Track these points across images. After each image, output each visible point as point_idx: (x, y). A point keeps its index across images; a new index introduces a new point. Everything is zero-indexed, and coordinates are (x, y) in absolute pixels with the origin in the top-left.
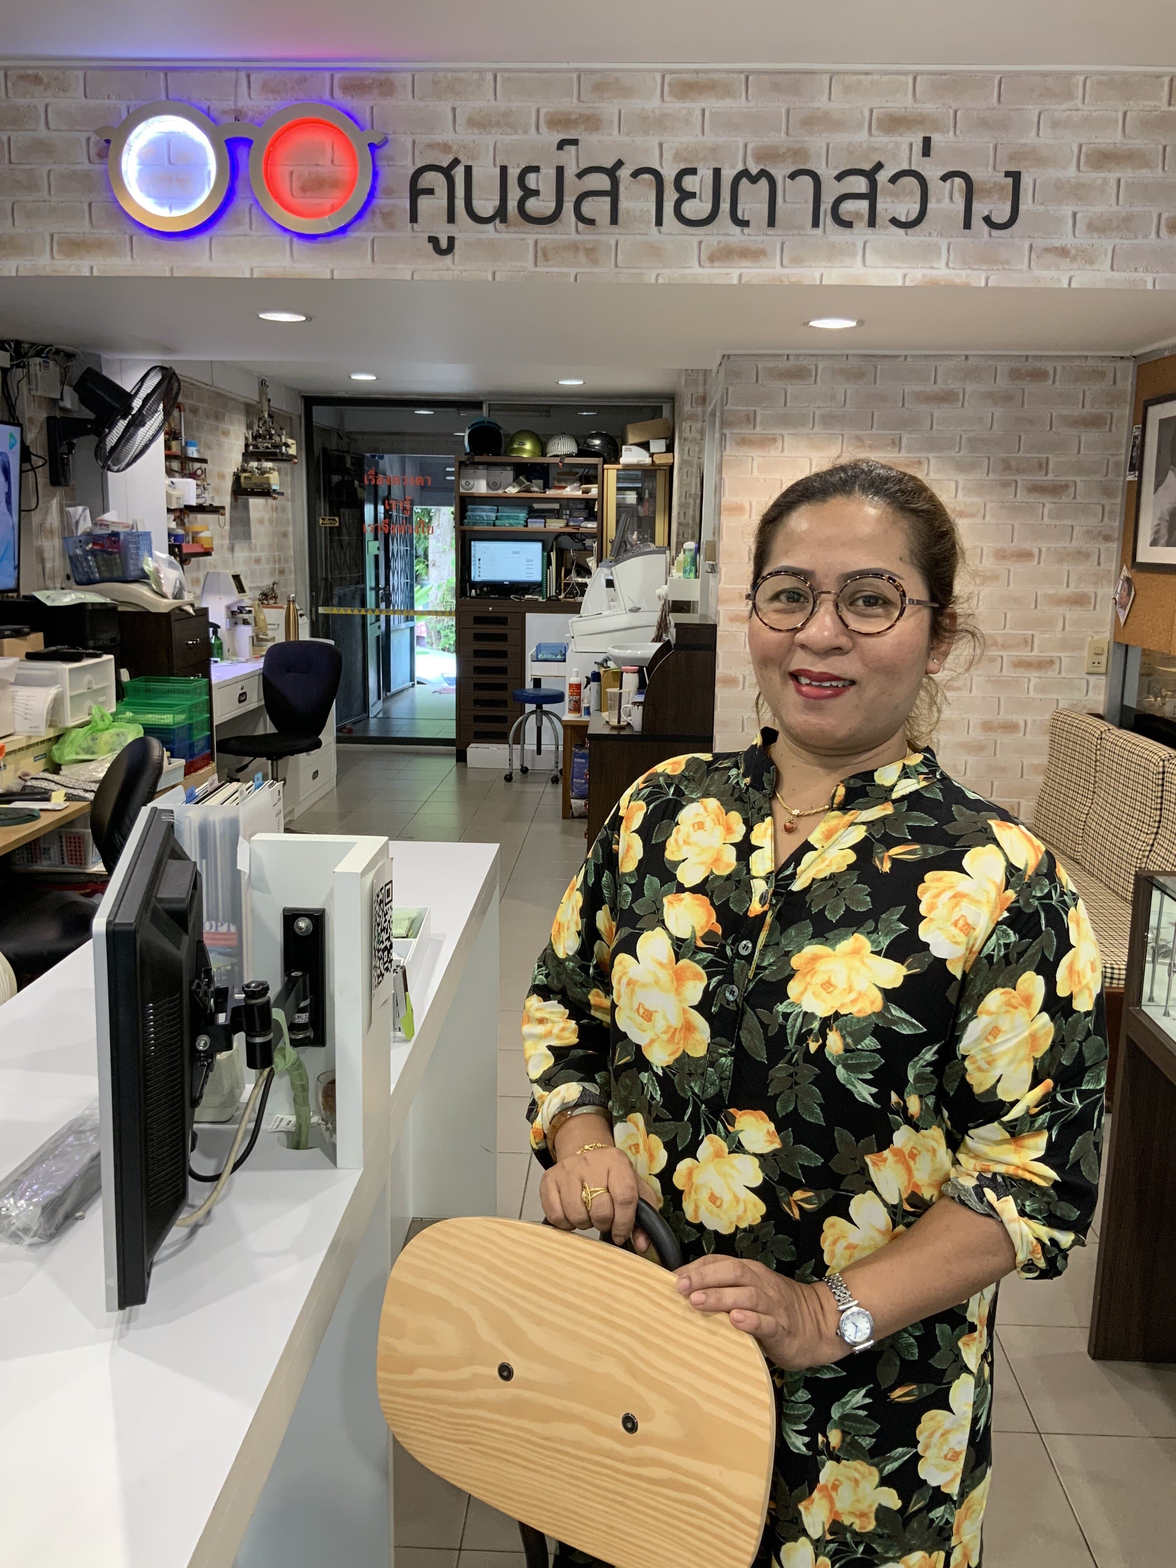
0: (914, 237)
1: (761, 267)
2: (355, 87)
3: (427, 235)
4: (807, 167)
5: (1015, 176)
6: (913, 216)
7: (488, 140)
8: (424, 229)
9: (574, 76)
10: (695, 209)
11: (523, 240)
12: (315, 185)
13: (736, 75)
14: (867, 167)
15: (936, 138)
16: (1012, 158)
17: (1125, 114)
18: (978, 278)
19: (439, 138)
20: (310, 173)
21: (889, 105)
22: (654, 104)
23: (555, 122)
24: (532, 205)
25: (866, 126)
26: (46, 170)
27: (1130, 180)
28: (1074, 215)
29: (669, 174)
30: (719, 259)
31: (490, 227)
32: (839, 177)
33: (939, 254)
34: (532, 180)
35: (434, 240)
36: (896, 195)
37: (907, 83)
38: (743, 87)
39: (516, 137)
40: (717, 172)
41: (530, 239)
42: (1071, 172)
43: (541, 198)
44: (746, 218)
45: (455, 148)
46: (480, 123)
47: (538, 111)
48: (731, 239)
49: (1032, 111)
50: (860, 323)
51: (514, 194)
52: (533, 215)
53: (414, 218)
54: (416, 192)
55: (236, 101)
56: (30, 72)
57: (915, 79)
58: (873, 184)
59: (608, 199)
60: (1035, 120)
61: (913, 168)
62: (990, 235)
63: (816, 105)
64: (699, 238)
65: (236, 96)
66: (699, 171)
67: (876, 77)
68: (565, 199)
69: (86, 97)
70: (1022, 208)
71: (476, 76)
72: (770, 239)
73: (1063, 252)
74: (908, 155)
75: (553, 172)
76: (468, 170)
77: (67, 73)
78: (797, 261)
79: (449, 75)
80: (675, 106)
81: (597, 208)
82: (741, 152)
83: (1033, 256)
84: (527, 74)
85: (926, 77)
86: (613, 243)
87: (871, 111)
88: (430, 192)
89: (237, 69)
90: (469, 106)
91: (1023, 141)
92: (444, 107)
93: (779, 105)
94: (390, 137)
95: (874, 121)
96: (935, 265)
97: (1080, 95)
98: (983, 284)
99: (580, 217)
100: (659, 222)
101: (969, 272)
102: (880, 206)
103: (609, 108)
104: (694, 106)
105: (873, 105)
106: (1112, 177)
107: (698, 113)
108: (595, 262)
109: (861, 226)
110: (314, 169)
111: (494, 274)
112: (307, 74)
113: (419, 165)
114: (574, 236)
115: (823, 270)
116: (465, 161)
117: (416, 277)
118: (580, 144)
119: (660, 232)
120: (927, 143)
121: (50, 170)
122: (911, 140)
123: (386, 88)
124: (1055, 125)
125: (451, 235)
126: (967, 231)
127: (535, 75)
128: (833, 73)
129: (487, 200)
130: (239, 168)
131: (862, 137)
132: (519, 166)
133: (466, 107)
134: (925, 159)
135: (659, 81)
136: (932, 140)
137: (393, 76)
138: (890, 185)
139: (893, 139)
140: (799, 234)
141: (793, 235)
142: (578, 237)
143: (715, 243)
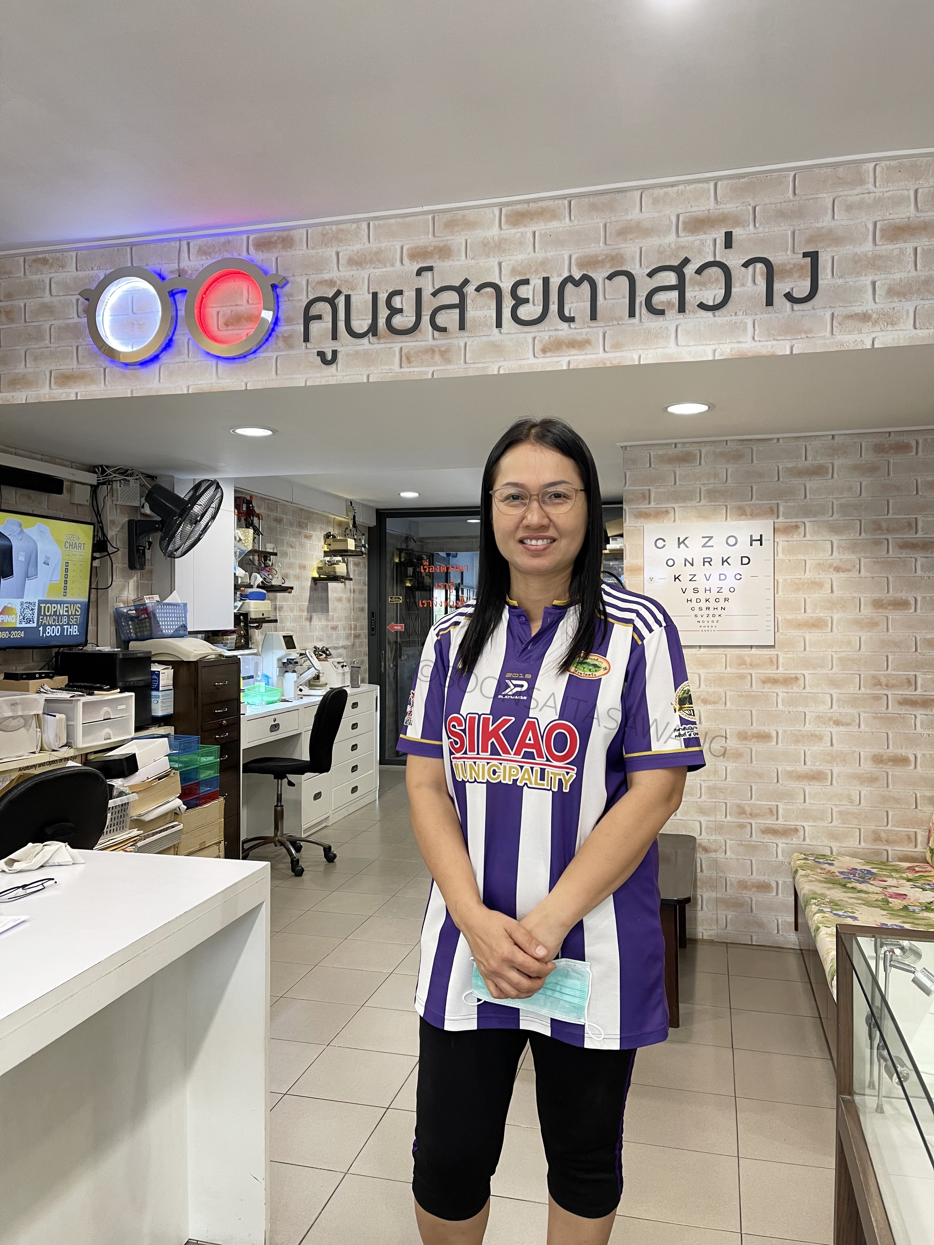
0: (721, 317)
1: (586, 354)
2: (264, 244)
3: (316, 351)
4: (624, 269)
5: (814, 256)
6: (719, 300)
7: (363, 274)
8: (314, 347)
9: (430, 217)
11: (391, 348)
12: (236, 320)
13: (560, 202)
14: (676, 263)
15: (737, 232)
16: (810, 240)
17: (916, 191)
18: (782, 348)
19: (326, 276)
20: (231, 311)
21: (693, 209)
22: (493, 232)
23: (414, 255)
24: (398, 321)
25: (674, 229)
26: (48, 326)
27: (926, 248)
28: (874, 284)
29: (506, 286)
30: (550, 350)
31: (365, 340)
32: (651, 275)
33: (745, 330)
34: (397, 302)
35: (321, 354)
36: (703, 285)
37: (709, 190)
38: (567, 211)
39: (385, 269)
40: (546, 281)
41: (396, 347)
42: (867, 247)
43: (404, 314)
44: (572, 315)
45: (338, 282)
46: (356, 262)
47: (402, 248)
48: (560, 333)
49: (826, 198)
50: (711, 407)
51: (384, 313)
52: (399, 328)
53: (306, 339)
54: (308, 319)
55: (179, 263)
56: (40, 256)
57: (716, 185)
58: (681, 277)
59: (457, 310)
60: (830, 206)
61: (717, 260)
62: (793, 310)
63: (629, 217)
64: (533, 335)
65: (179, 259)
66: (531, 282)
67: (681, 187)
68: (423, 313)
69: (77, 270)
70: (822, 283)
71: (354, 226)
72: (595, 331)
73: (865, 317)
74: (712, 249)
75: (413, 294)
76: (348, 298)
77: (65, 254)
78: (617, 346)
79: (334, 227)
80: (511, 232)
81: (448, 318)
82: (567, 262)
83: (835, 323)
84: (393, 221)
85: (725, 182)
86: (462, 345)
87: (678, 216)
88: (319, 317)
89: (180, 239)
90: (347, 250)
91: (820, 225)
92: (330, 252)
93: (598, 221)
94: (290, 279)
95: (680, 224)
96: (742, 340)
97: (871, 180)
98: (788, 352)
99: (435, 326)
100: (499, 325)
101: (774, 342)
102: (689, 295)
104: (527, 230)
105: (680, 211)
106: (909, 247)
107: (530, 235)
108: (448, 361)
109: (672, 314)
110: (234, 308)
111: (368, 376)
112: (230, 238)
113: (311, 297)
114: (431, 342)
115: (640, 352)
116: (345, 292)
117: (308, 384)
118: (435, 270)
119: (501, 333)
120: (729, 237)
121: (51, 325)
122: (715, 236)
123: (287, 242)
124: (849, 208)
125: (334, 349)
126: (770, 308)
127: (399, 220)
128: (644, 188)
129: (363, 319)
130: (178, 312)
131: (671, 238)
132: (387, 292)
133: (346, 251)
134: (728, 250)
135: (497, 212)
136: (733, 234)
137: (292, 232)
138: (698, 276)
139: (698, 237)
140: (618, 324)
141: (613, 325)
142: (435, 343)
143: (547, 338)
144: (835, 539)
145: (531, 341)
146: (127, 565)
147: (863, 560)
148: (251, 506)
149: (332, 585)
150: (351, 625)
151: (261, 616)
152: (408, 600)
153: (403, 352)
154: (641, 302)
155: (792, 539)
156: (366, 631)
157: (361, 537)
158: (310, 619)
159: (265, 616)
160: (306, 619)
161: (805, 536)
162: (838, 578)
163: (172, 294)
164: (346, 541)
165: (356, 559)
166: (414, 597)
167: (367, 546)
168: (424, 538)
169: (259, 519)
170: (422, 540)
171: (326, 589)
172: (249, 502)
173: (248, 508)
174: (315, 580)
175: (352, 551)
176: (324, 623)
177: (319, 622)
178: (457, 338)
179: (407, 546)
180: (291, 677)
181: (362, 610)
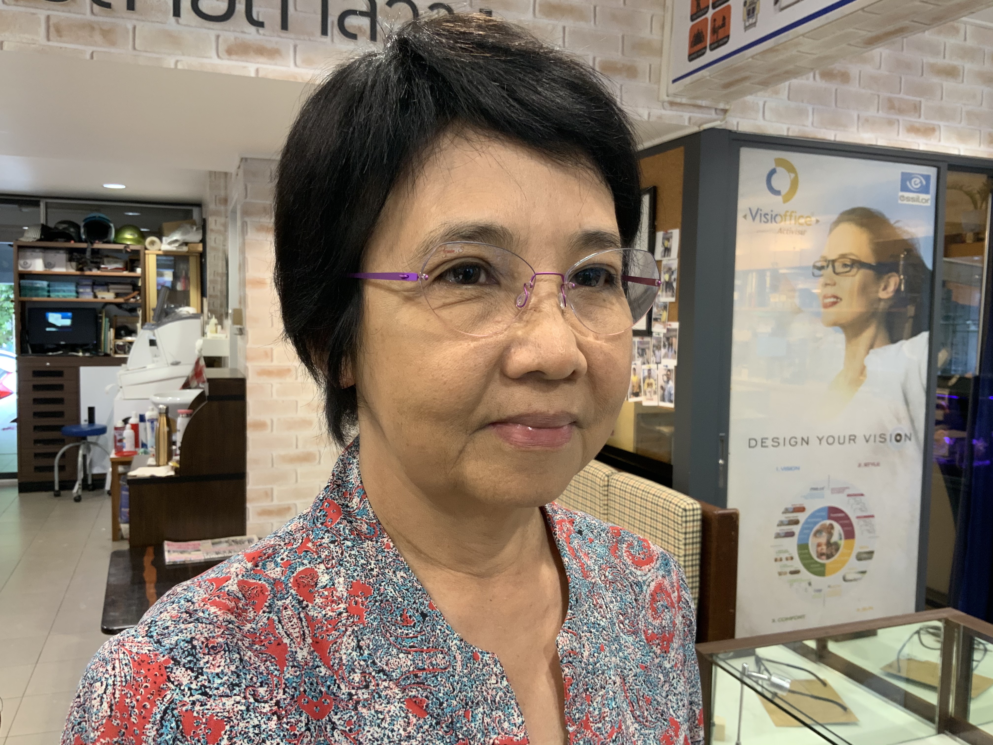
1: (276, 64)
10: (211, 5)
11: (34, 14)
41: (43, 14)
42: (529, 16)
44: (261, 20)
48: (247, 37)
64: (217, 32)
72: (284, 41)
78: (309, 62)
86: (130, 27)
100: (176, 13)
102: (378, 25)
108: (112, 43)
109: (363, 38)
114: (88, 17)
140: (310, 40)
141: (304, 40)
142: (93, 18)
143: (232, 39)
145: (213, 38)
153: (50, 21)
154: (333, 22)
178: (123, 18)
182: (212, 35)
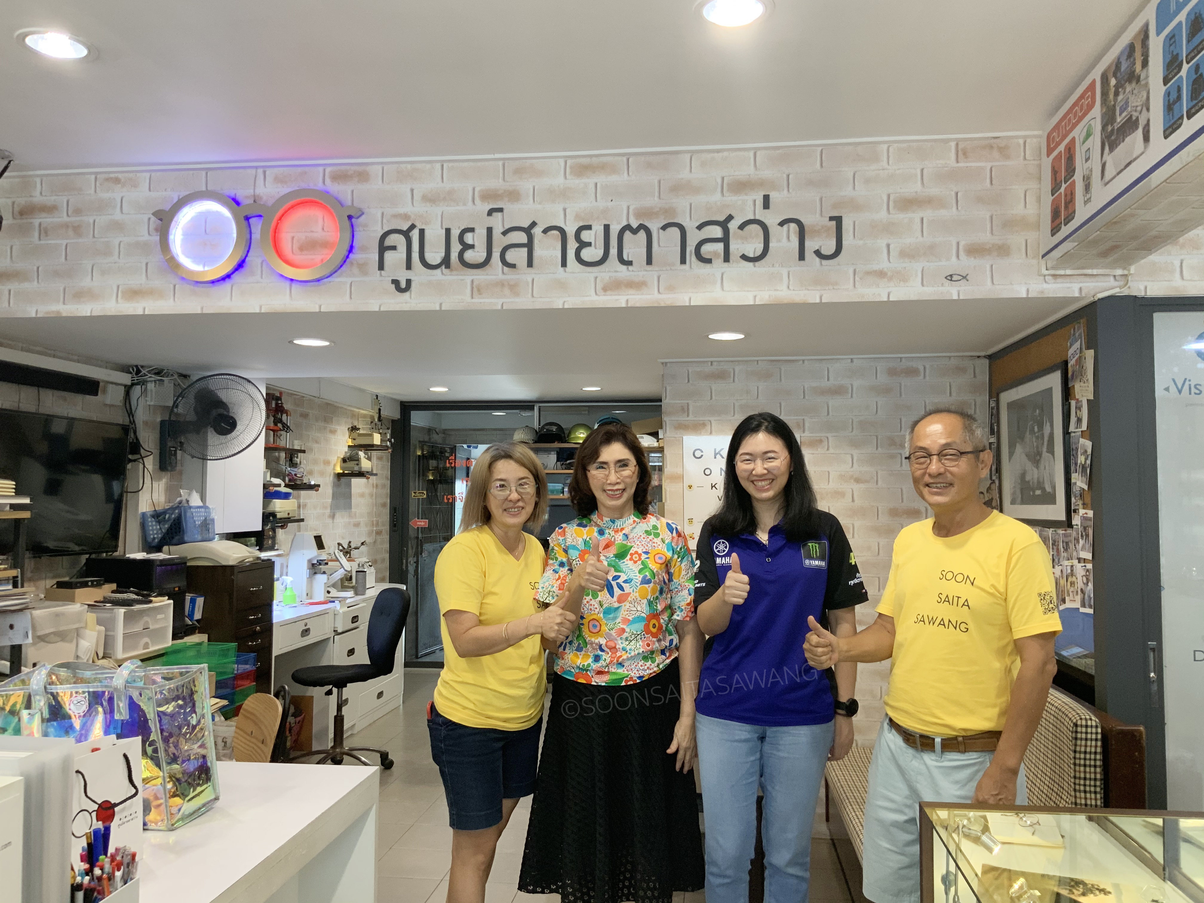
0: (760, 268)
1: (643, 294)
2: (341, 177)
3: (390, 279)
4: (676, 221)
5: (838, 220)
6: (759, 252)
7: (437, 210)
8: (389, 274)
9: (501, 163)
10: (590, 254)
11: (463, 280)
12: (310, 245)
13: (620, 158)
14: (722, 218)
15: (774, 196)
16: (835, 206)
17: (922, 170)
18: (813, 296)
19: (402, 210)
20: (306, 237)
21: (736, 173)
22: (558, 181)
23: (486, 196)
24: (469, 255)
25: (719, 189)
26: (117, 243)
27: (931, 218)
28: (888, 246)
29: (571, 230)
30: (611, 289)
31: (438, 271)
32: (700, 227)
33: (782, 280)
34: (469, 238)
35: (396, 282)
36: (744, 238)
37: (749, 158)
38: (626, 167)
39: (457, 208)
40: (607, 228)
41: (468, 279)
42: (882, 215)
43: (476, 249)
44: (630, 259)
45: (413, 216)
46: (430, 199)
47: (474, 189)
48: (619, 274)
49: (848, 172)
50: (747, 335)
51: (456, 248)
52: (470, 262)
53: (381, 267)
54: (383, 249)
55: (254, 189)
56: (113, 176)
57: (755, 154)
58: (726, 231)
59: (526, 249)
60: (851, 178)
61: (757, 218)
62: (821, 264)
63: (681, 176)
64: (595, 275)
65: (255, 186)
66: (593, 227)
67: (726, 154)
68: (494, 250)
69: (150, 190)
70: (845, 243)
71: (428, 166)
72: (650, 274)
73: (881, 274)
74: (753, 208)
75: (485, 232)
76: (422, 232)
77: (138, 175)
78: (671, 288)
79: (409, 166)
80: (575, 182)
81: (518, 256)
82: (625, 212)
83: (857, 278)
84: (465, 164)
85: (763, 153)
86: (530, 280)
87: (723, 178)
88: (394, 248)
89: (256, 168)
90: (423, 187)
91: (843, 194)
92: (405, 188)
93: (653, 178)
94: (365, 211)
95: (725, 186)
96: (779, 288)
97: (885, 159)
98: (818, 301)
99: (504, 262)
100: (564, 264)
101: (806, 292)
102: (733, 247)
103: (526, 185)
104: (589, 181)
105: (725, 174)
106: (916, 216)
107: (592, 186)
108: (517, 294)
109: (718, 262)
110: (309, 234)
111: (441, 304)
112: (307, 169)
113: (386, 229)
114: (501, 276)
115: (691, 294)
116: (419, 226)
117: (382, 309)
118: (505, 211)
119: (565, 271)
120: (766, 199)
121: (121, 242)
122: (754, 197)
123: (363, 176)
124: (868, 181)
125: (408, 278)
126: (802, 262)
127: (472, 164)
128: (693, 152)
129: (435, 252)
130: (253, 235)
131: (716, 197)
132: (459, 228)
133: (421, 188)
134: (766, 211)
135: (563, 164)
136: (771, 197)
137: (368, 168)
138: (740, 231)
139: (740, 198)
140: (671, 269)
141: (667, 270)
142: (504, 277)
143: (607, 278)
144: (856, 453)
145: (593, 280)
146: (158, 467)
147: (880, 473)
148: (280, 402)
149: (355, 481)
150: (373, 521)
151: (286, 516)
152: (430, 494)
153: (475, 284)
154: (691, 252)
155: (817, 452)
156: (388, 527)
157: (386, 431)
158: (333, 516)
159: (290, 516)
160: (330, 516)
161: (828, 449)
162: (857, 488)
163: (247, 218)
164: (371, 435)
165: (379, 453)
166: (436, 490)
167: (393, 440)
168: (446, 430)
169: (287, 416)
170: (444, 431)
171: (349, 485)
172: (278, 399)
173: (277, 404)
174: (339, 476)
175: (377, 446)
176: (346, 520)
177: (341, 519)
178: (525, 274)
179: (430, 439)
180: (321, 579)
181: (384, 505)
182: (592, 277)
